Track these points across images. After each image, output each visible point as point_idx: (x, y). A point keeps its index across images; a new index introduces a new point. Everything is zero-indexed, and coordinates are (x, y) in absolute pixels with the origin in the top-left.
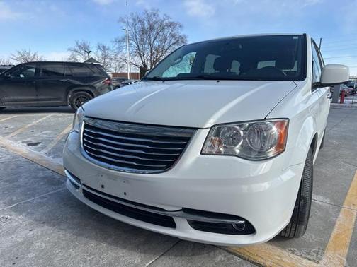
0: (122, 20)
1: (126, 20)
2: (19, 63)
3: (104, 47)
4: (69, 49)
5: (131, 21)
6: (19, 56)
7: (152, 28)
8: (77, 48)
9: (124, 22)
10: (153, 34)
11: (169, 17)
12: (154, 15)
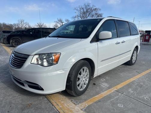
0: (75, 9)
1: (77, 9)
2: (37, 27)
3: (68, 20)
4: (55, 22)
5: (79, 9)
6: (38, 25)
7: (87, 11)
8: (58, 21)
9: (76, 10)
10: (88, 14)
11: (95, 6)
12: (88, 6)
